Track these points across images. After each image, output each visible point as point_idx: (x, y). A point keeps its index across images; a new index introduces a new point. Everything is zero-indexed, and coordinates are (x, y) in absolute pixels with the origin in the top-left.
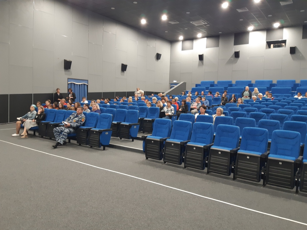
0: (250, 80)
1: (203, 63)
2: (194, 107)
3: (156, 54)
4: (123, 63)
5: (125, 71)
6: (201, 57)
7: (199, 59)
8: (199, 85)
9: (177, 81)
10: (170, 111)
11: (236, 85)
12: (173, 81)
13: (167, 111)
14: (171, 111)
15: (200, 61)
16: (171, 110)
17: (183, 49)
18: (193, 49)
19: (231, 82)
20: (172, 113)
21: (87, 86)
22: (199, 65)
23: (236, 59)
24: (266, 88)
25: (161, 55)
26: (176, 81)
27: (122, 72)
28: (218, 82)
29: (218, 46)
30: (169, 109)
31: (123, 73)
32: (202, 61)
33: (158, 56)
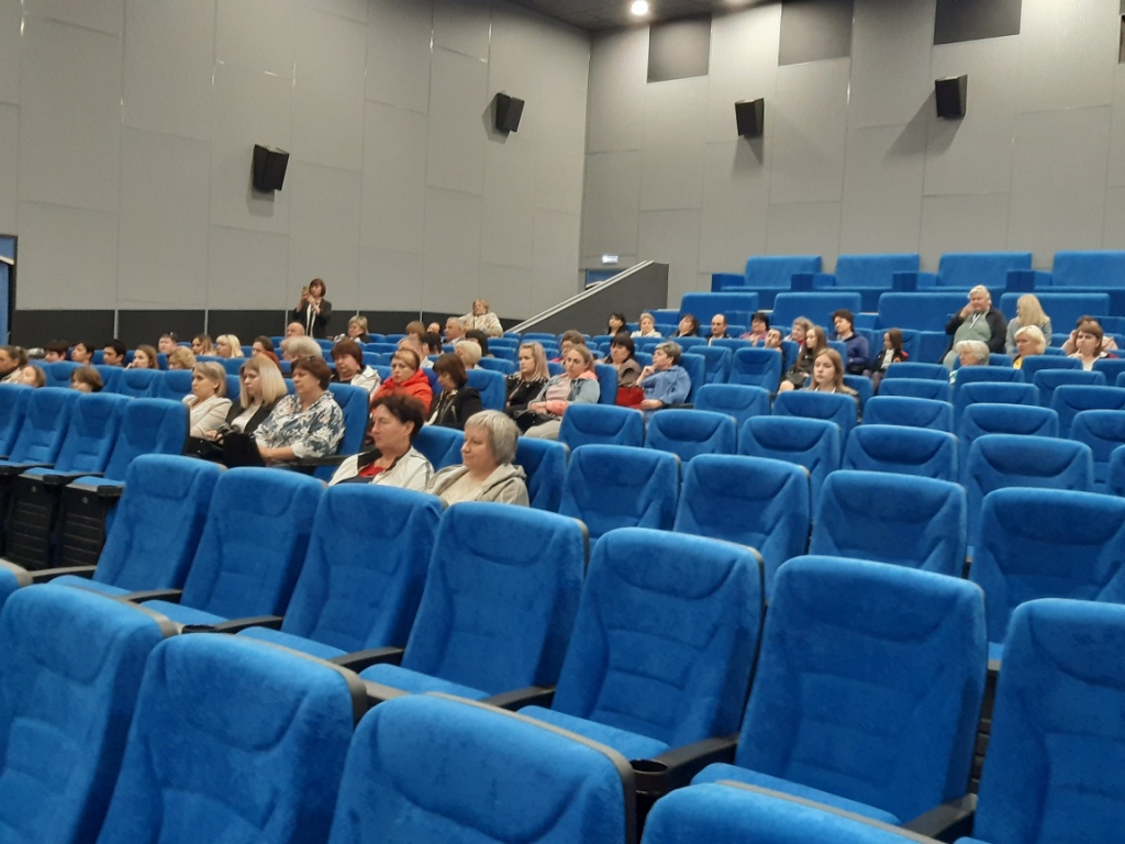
0: (1027, 252)
1: (759, 155)
2: (550, 404)
3: (492, 97)
4: (262, 144)
5: (276, 191)
6: (750, 118)
7: (741, 131)
8: (736, 280)
9: (620, 256)
10: (305, 430)
11: (939, 282)
12: (600, 256)
13: (287, 425)
14: (310, 432)
15: (746, 142)
16: (315, 424)
17: (654, 75)
18: (706, 73)
19: (914, 262)
20: (316, 445)
21: (12, 269)
22: (740, 165)
23: (945, 124)
24: (1105, 295)
25: (522, 103)
26: (614, 259)
27: (254, 197)
28: (843, 265)
29: (845, 51)
30: (306, 415)
31: (261, 203)
32: (755, 141)
33: (506, 114)
